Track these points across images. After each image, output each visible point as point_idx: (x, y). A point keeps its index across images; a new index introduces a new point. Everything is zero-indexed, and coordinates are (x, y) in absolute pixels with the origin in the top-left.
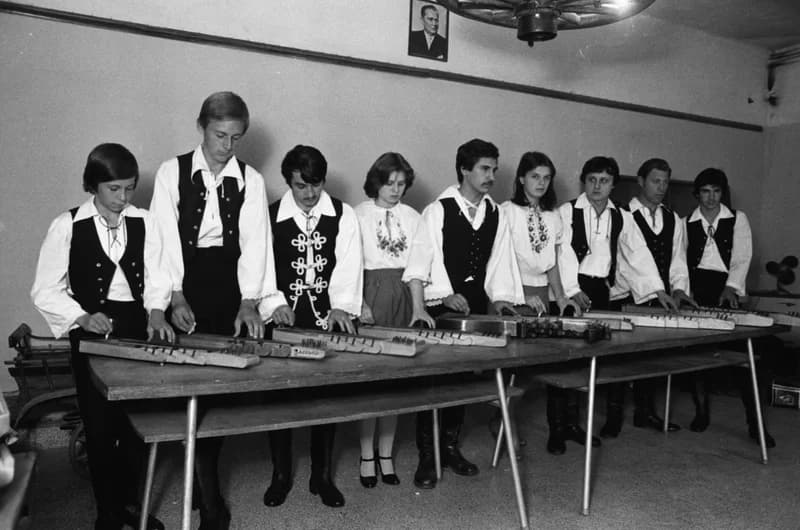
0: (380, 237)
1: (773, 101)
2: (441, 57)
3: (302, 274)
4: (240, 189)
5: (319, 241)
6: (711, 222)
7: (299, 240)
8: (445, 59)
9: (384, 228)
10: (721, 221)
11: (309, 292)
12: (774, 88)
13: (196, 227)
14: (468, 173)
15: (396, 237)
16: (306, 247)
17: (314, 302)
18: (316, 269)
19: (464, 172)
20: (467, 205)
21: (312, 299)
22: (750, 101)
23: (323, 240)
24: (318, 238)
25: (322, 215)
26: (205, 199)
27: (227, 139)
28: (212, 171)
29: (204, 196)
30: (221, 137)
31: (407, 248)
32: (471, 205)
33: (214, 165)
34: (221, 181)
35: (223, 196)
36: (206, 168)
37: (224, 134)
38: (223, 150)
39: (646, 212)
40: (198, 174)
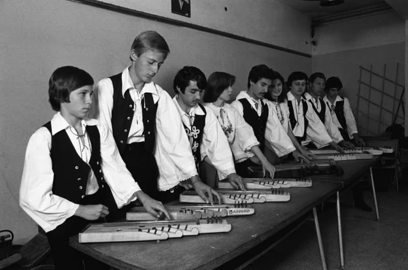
1: (314, 43)
2: (187, 14)
4: (155, 102)
6: (332, 103)
8: (189, 16)
9: (220, 120)
10: (337, 102)
12: (315, 35)
13: (126, 130)
14: (254, 84)
15: (227, 125)
16: (189, 137)
18: (193, 150)
19: (252, 83)
22: (306, 43)
23: (197, 132)
24: (195, 131)
25: (195, 115)
26: (134, 110)
27: (155, 65)
28: (136, 89)
29: (133, 107)
30: (152, 64)
31: (232, 131)
32: (257, 102)
33: (138, 84)
34: (144, 96)
35: (145, 107)
36: (133, 87)
37: (155, 61)
38: (151, 73)
39: (314, 100)
40: (128, 91)
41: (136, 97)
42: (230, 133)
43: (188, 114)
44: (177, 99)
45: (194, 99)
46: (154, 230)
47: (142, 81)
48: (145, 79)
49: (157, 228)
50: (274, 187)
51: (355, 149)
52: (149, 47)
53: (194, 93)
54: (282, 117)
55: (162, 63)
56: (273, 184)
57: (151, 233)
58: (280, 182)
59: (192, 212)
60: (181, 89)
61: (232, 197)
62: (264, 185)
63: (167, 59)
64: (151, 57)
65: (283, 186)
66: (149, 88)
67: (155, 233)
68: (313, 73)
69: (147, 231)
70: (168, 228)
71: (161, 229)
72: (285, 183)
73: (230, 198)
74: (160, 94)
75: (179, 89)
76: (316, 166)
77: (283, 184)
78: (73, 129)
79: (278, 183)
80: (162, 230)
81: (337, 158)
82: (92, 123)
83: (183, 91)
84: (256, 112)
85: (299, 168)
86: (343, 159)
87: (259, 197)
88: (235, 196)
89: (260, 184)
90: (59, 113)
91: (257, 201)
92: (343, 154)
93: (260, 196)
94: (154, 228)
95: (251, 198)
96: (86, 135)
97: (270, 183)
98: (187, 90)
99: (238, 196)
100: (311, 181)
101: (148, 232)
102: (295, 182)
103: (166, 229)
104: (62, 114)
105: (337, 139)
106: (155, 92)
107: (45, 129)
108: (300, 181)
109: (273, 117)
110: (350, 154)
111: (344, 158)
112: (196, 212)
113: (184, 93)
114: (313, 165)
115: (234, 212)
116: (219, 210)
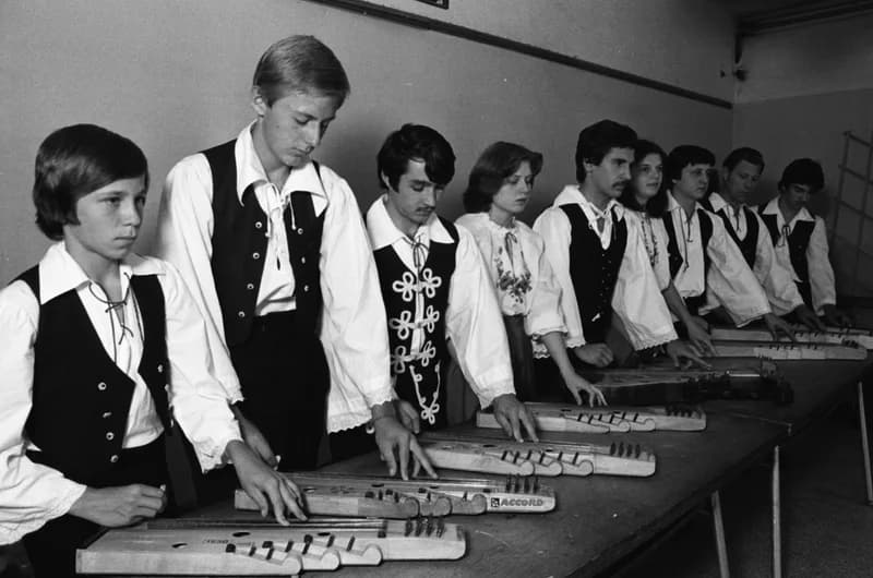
0: (500, 272)
1: (741, 75)
3: (406, 336)
4: (318, 214)
5: (431, 283)
6: (788, 220)
7: (405, 283)
8: (445, 6)
9: (504, 256)
11: (412, 368)
13: (250, 286)
14: (594, 167)
15: (518, 272)
16: (414, 293)
17: (419, 383)
18: (425, 328)
19: (588, 167)
20: (596, 214)
21: (417, 378)
22: (723, 74)
23: (436, 282)
24: (430, 279)
25: (432, 242)
26: (267, 235)
27: (313, 127)
28: (270, 181)
29: (265, 229)
30: (304, 123)
31: (530, 288)
32: (602, 214)
33: (274, 169)
34: (289, 199)
35: (294, 227)
36: (264, 177)
37: (310, 118)
38: (303, 146)
39: (730, 212)
40: (250, 189)
41: (272, 202)
42: (524, 291)
43: (412, 238)
44: (385, 203)
45: (422, 206)
46: (268, 550)
47: (281, 164)
48: (288, 159)
49: (276, 544)
50: (613, 428)
51: (824, 332)
52: (296, 82)
53: (420, 190)
54: (655, 250)
55: (333, 118)
56: (610, 422)
57: (260, 557)
58: (626, 417)
59: (397, 498)
60: (390, 181)
61: (509, 457)
62: (589, 423)
63: (342, 107)
64: (302, 109)
65: (637, 427)
66: (303, 179)
67: (269, 557)
68: (735, 147)
69: (249, 550)
70: (304, 545)
71: (285, 545)
72: (641, 418)
73: (503, 458)
74: (329, 194)
75: (386, 180)
76: (726, 376)
77: (635, 420)
78: (96, 288)
79: (623, 418)
80: (288, 549)
81: (777, 354)
82: (147, 268)
83: (395, 183)
84: (598, 239)
85: (683, 380)
86: (790, 357)
87: (578, 462)
88: (517, 456)
89: (579, 420)
90: (61, 245)
91: (570, 470)
92: (794, 344)
93: (580, 458)
94: (268, 544)
95: (556, 465)
96: (130, 301)
97: (603, 418)
98: (405, 181)
99: (525, 455)
100: (704, 416)
101: (252, 553)
102: (665, 418)
103: (299, 547)
104: (68, 250)
105: (790, 302)
106: (318, 189)
107: (22, 286)
108: (676, 415)
109: (636, 251)
110: (809, 345)
111: (794, 354)
112: (408, 498)
113: (397, 190)
114: (719, 375)
115: (505, 502)
116: (465, 496)
